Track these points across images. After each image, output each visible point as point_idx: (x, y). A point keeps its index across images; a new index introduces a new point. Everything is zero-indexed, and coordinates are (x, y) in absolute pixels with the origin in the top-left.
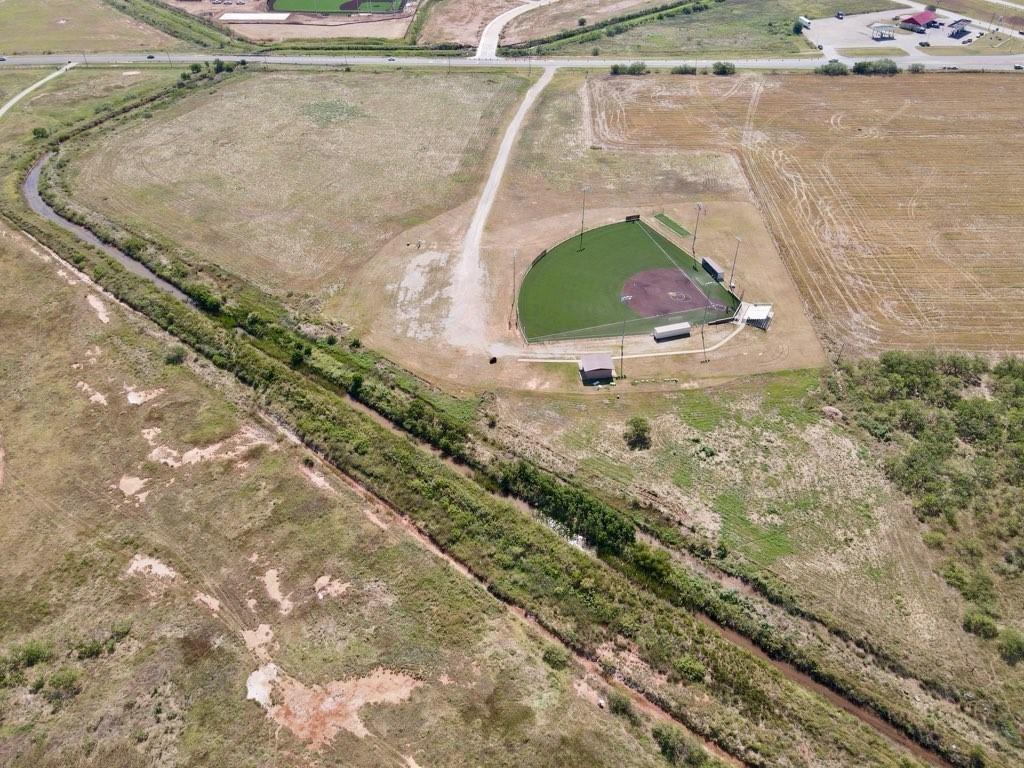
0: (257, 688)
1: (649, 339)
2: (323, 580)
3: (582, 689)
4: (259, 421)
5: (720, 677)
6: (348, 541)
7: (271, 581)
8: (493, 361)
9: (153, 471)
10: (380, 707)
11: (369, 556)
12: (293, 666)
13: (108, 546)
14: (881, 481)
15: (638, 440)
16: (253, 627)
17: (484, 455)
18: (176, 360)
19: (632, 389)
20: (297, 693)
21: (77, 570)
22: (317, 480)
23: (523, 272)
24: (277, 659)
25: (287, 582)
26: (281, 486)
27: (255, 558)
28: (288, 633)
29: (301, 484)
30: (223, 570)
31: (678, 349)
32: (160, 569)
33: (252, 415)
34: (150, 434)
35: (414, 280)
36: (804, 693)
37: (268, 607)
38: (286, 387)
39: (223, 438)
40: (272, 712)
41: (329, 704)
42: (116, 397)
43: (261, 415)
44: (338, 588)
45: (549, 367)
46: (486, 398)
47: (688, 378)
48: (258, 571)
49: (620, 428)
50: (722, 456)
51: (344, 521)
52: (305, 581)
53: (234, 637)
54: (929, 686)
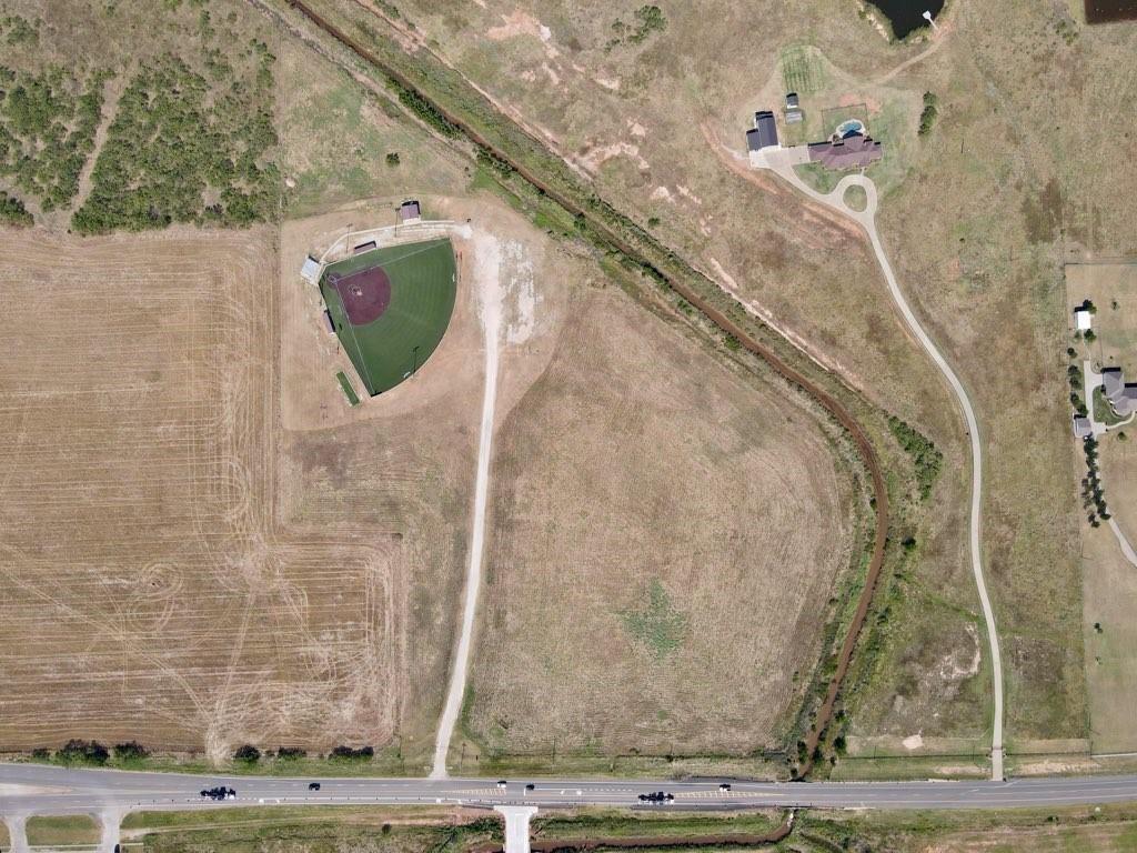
0: (546, 32)
1: (380, 244)
2: (533, 79)
3: (424, 33)
4: (589, 173)
5: (373, 36)
6: (526, 99)
7: (555, 80)
8: (469, 220)
9: (632, 140)
10: (498, 26)
11: (515, 91)
12: (534, 42)
13: (633, 94)
14: (281, 134)
15: (393, 159)
16: (556, 57)
17: (469, 148)
18: (654, 222)
19: (393, 199)
20: (532, 31)
21: (639, 81)
22: (548, 134)
23: (454, 317)
24: (541, 45)
25: (547, 79)
26: (564, 129)
27: (566, 90)
28: (541, 55)
29: (555, 131)
30: (577, 83)
31: (363, 235)
32: (604, 83)
33: (594, 177)
34: (644, 165)
35: (526, 306)
36: (344, 31)
37: (552, 65)
38: (580, 195)
39: (604, 162)
40: (538, 23)
41: (518, 26)
42: (673, 190)
43: (590, 179)
44: (525, 75)
45: (436, 217)
46: (473, 188)
47: (362, 210)
48: (562, 83)
49: (403, 169)
50: (353, 150)
51: (530, 109)
52: (541, 78)
53: (562, 52)
54: (297, 35)
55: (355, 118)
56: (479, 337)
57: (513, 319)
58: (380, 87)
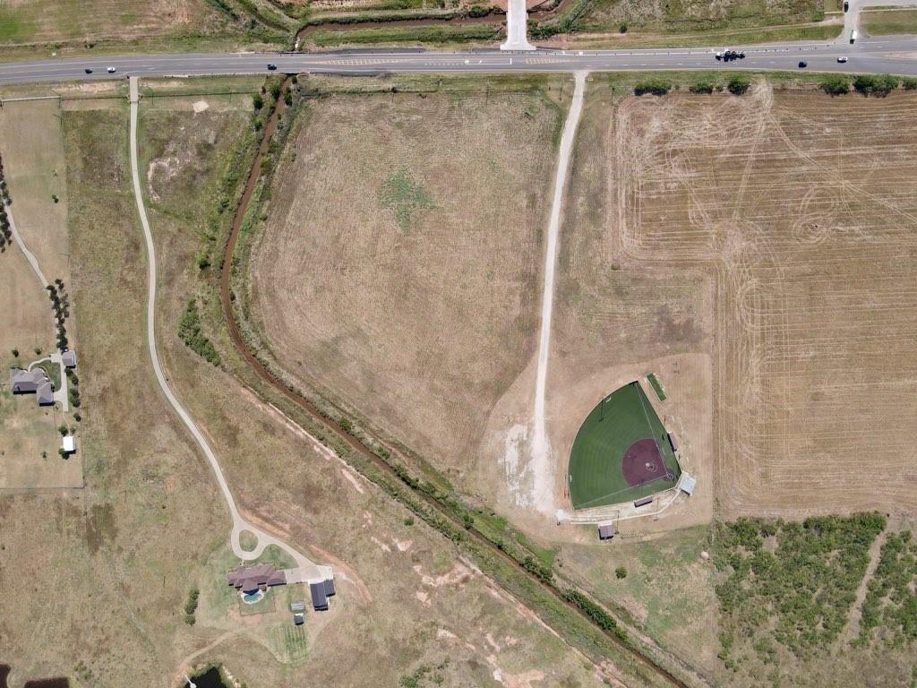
0: (497, 676)
1: (631, 504)
2: (508, 638)
3: (596, 676)
4: (461, 562)
5: (638, 674)
6: (513, 622)
7: (489, 637)
8: (559, 524)
9: (427, 588)
10: (536, 681)
11: (522, 629)
12: (506, 668)
13: (427, 625)
14: (713, 594)
15: (621, 574)
16: (489, 656)
17: (559, 583)
18: (409, 523)
19: (621, 542)
20: (508, 677)
21: (421, 636)
22: (495, 594)
23: (570, 446)
24: (500, 666)
25: (496, 638)
26: (481, 597)
27: (481, 629)
28: (501, 657)
29: (489, 597)
30: (471, 634)
31: (645, 512)
32: (449, 635)
33: (457, 559)
34: (417, 568)
35: (512, 455)
36: (661, 678)
37: (492, 649)
38: (470, 544)
39: (449, 571)
40: (504, 683)
41: (520, 681)
42: (394, 548)
43: (461, 558)
44: (513, 641)
45: (586, 527)
46: (556, 549)
47: (646, 533)
48: (484, 635)
49: (613, 566)
50: (654, 582)
51: (510, 613)
52: (501, 639)
53: (484, 660)
54: (700, 675)
55: (653, 607)
56: (550, 429)
57: (523, 445)
58: (632, 632)
